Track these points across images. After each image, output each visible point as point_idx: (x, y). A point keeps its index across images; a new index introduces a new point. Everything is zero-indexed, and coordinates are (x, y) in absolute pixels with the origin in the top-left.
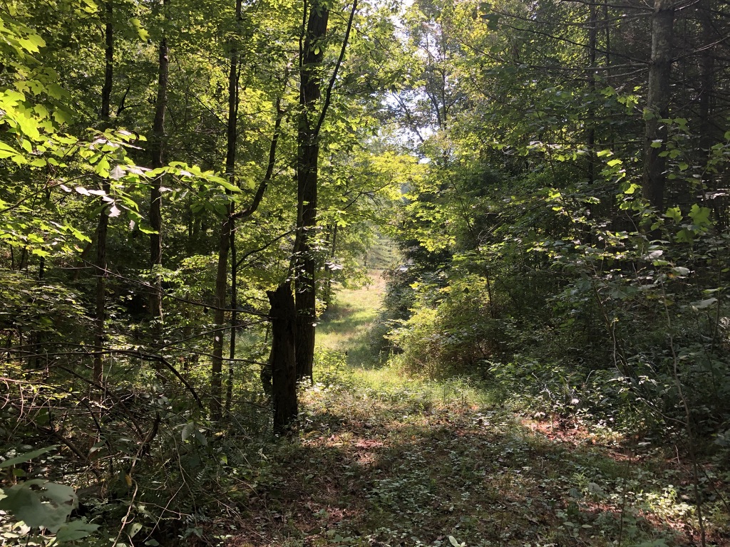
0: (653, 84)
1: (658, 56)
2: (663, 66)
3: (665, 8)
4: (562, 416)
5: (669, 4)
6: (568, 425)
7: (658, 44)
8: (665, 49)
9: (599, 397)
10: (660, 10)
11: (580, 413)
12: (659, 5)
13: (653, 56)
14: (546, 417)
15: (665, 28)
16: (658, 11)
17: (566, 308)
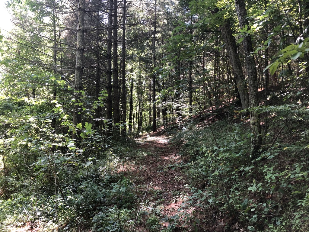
0: (77, 75)
1: (78, 65)
2: (80, 69)
3: (80, 48)
4: (32, 223)
5: (82, 47)
6: (34, 226)
7: (78, 61)
8: (81, 63)
9: (49, 209)
10: (79, 48)
11: (41, 219)
12: (78, 46)
13: (76, 65)
14: (24, 224)
15: (80, 55)
16: (78, 48)
17: (40, 168)
